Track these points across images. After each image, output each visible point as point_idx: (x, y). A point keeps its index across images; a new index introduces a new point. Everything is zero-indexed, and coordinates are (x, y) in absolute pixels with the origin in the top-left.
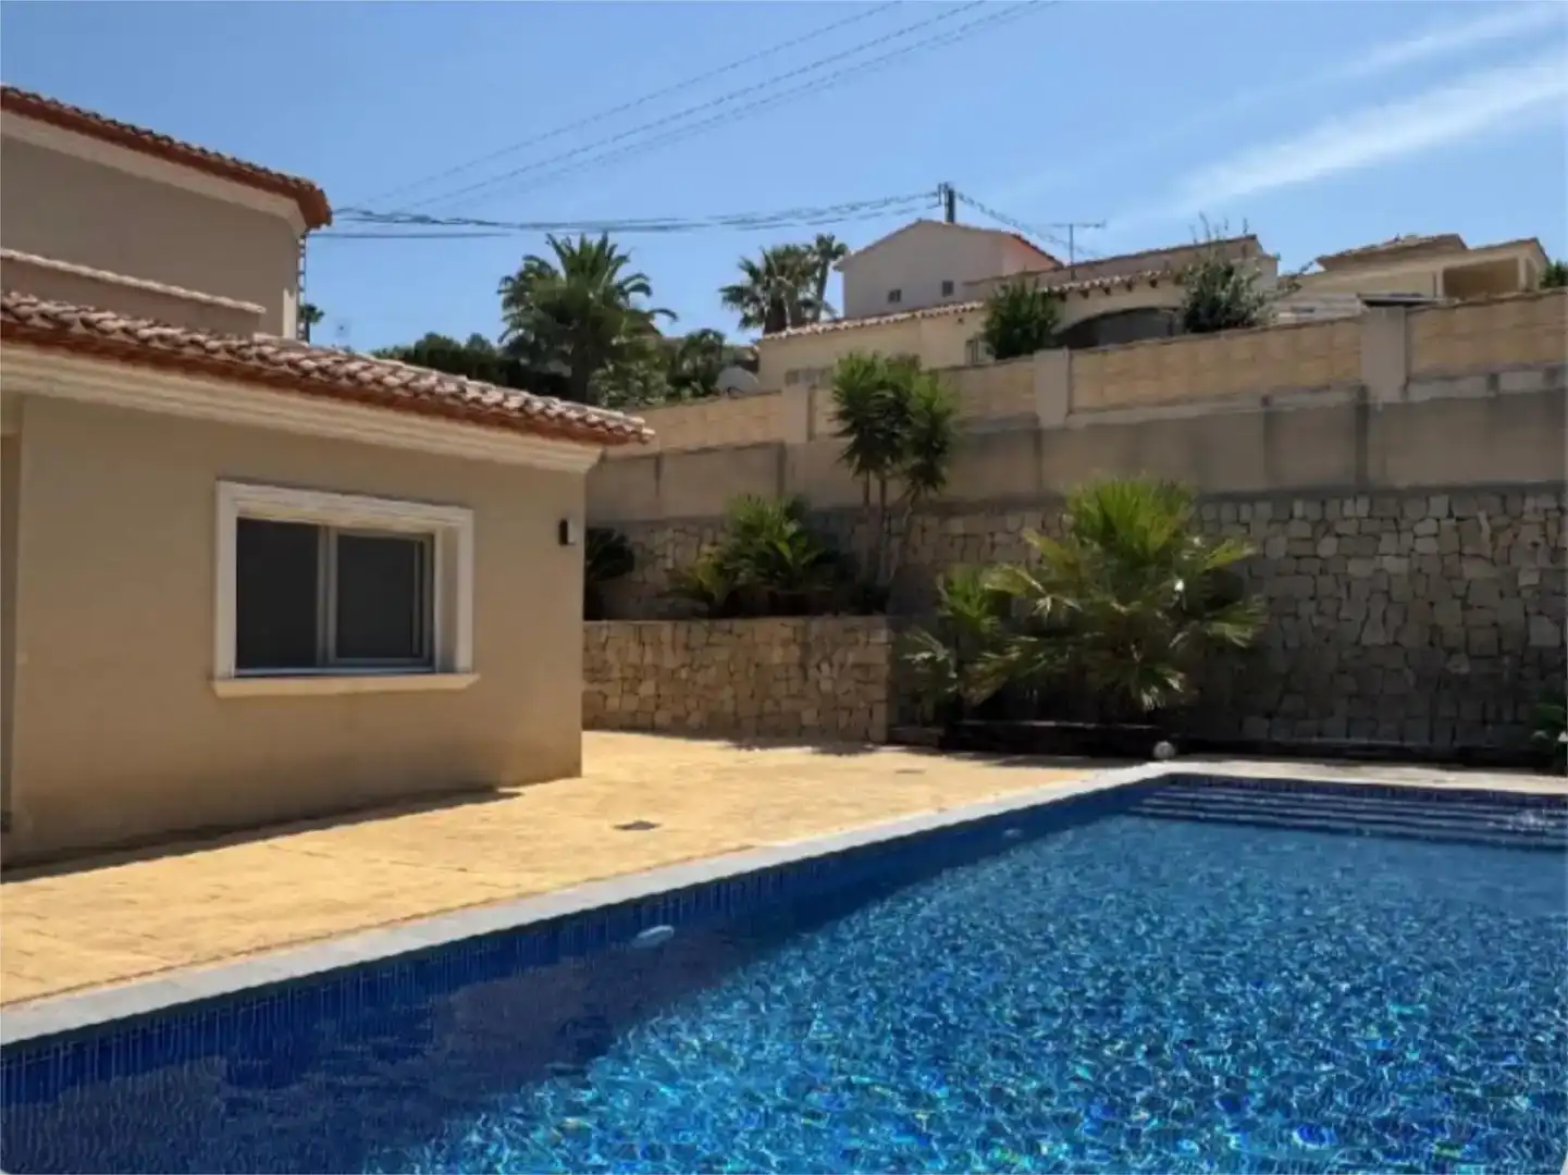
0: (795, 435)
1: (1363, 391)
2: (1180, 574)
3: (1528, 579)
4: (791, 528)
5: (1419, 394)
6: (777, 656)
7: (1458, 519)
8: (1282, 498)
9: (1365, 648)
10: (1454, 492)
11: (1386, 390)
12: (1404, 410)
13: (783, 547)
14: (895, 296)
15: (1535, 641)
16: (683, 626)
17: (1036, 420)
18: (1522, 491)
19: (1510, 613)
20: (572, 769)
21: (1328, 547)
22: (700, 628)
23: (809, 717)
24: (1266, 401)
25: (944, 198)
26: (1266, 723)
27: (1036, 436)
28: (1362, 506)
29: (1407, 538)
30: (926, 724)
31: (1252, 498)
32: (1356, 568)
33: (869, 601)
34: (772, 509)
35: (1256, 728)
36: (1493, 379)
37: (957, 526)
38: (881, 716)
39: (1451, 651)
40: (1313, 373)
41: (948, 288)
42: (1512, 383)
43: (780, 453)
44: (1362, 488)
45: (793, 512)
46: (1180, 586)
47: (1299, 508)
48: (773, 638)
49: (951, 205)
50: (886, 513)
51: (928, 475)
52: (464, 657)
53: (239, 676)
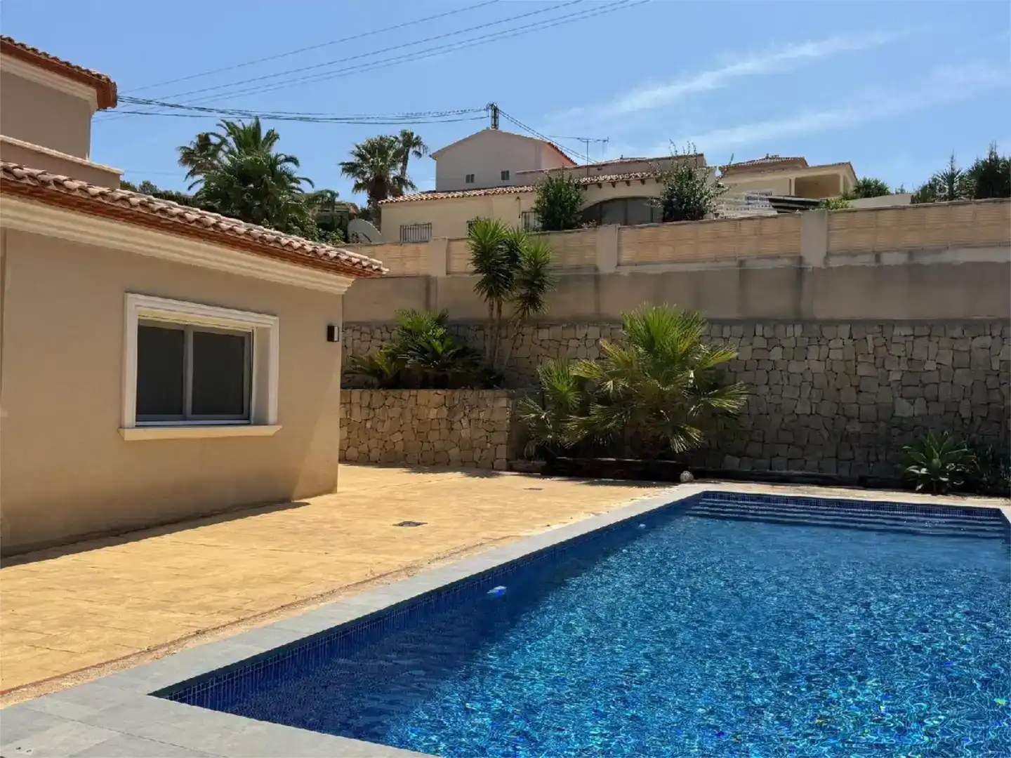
0: (438, 271)
1: (801, 259)
2: (692, 368)
3: (895, 376)
4: (441, 331)
5: (835, 263)
6: (433, 413)
7: (854, 340)
8: (750, 323)
9: (797, 415)
10: (852, 322)
11: (814, 259)
12: (826, 272)
13: (436, 343)
14: (470, 178)
15: (898, 413)
16: (367, 393)
17: (596, 269)
18: (893, 324)
19: (885, 396)
20: (331, 489)
21: (776, 354)
22: (378, 395)
23: (454, 452)
24: (741, 263)
25: (490, 112)
26: (737, 460)
27: (597, 279)
28: (798, 330)
29: (825, 349)
30: (530, 458)
31: (731, 323)
32: (794, 367)
33: (491, 380)
34: (426, 318)
35: (733, 462)
36: (878, 257)
37: (544, 334)
38: (503, 452)
39: (849, 419)
40: (772, 247)
41: (505, 175)
42: (889, 259)
43: (428, 281)
44: (799, 320)
45: (440, 321)
46: (692, 375)
47: (759, 330)
48: (430, 402)
49: (495, 117)
50: (503, 323)
51: (532, 301)
52: (272, 415)
53: (137, 426)
